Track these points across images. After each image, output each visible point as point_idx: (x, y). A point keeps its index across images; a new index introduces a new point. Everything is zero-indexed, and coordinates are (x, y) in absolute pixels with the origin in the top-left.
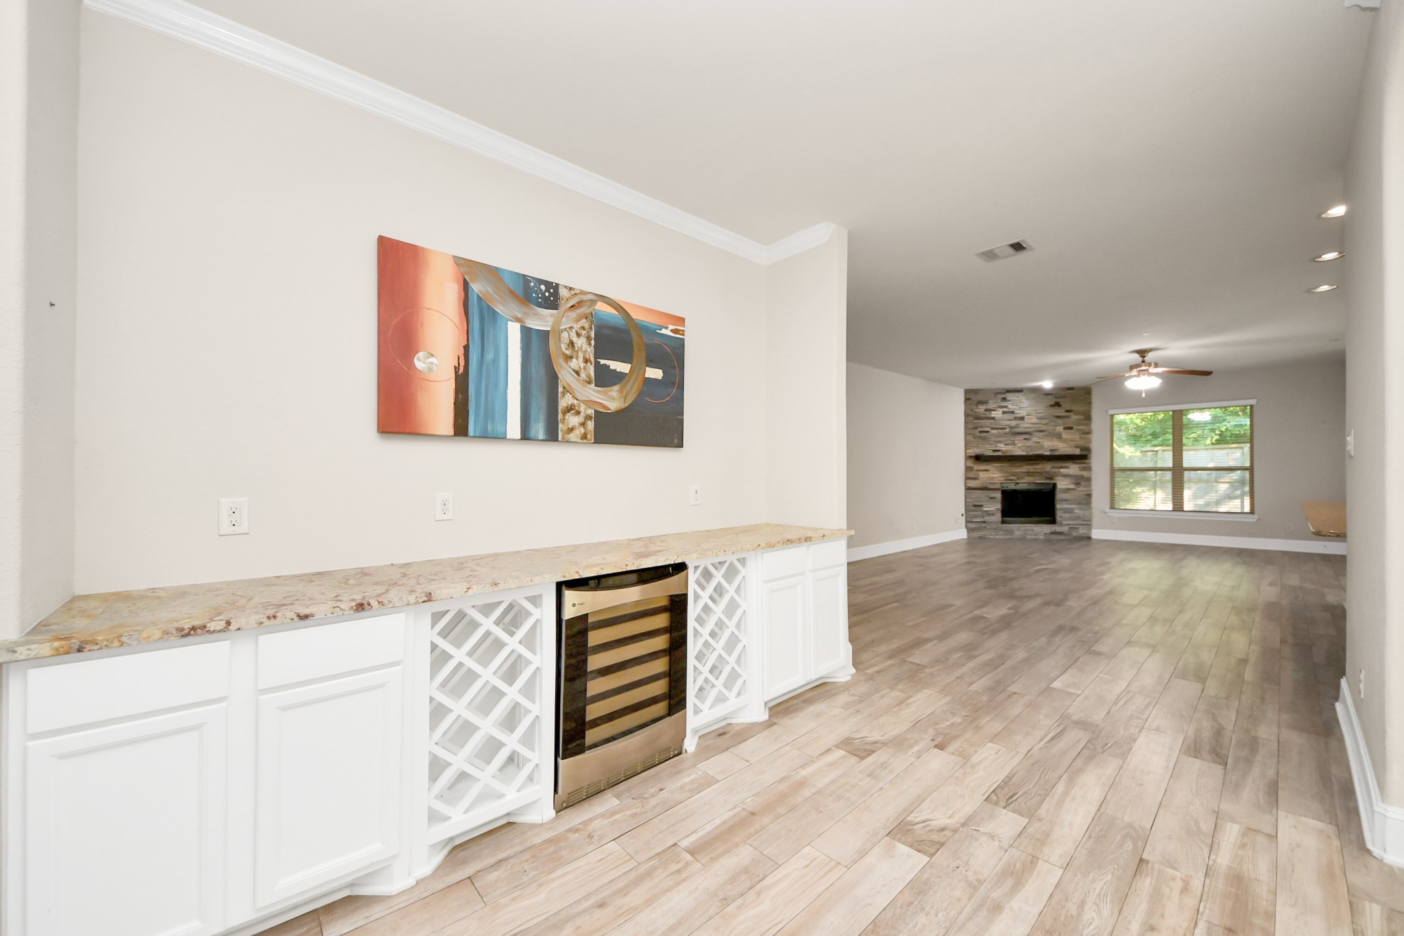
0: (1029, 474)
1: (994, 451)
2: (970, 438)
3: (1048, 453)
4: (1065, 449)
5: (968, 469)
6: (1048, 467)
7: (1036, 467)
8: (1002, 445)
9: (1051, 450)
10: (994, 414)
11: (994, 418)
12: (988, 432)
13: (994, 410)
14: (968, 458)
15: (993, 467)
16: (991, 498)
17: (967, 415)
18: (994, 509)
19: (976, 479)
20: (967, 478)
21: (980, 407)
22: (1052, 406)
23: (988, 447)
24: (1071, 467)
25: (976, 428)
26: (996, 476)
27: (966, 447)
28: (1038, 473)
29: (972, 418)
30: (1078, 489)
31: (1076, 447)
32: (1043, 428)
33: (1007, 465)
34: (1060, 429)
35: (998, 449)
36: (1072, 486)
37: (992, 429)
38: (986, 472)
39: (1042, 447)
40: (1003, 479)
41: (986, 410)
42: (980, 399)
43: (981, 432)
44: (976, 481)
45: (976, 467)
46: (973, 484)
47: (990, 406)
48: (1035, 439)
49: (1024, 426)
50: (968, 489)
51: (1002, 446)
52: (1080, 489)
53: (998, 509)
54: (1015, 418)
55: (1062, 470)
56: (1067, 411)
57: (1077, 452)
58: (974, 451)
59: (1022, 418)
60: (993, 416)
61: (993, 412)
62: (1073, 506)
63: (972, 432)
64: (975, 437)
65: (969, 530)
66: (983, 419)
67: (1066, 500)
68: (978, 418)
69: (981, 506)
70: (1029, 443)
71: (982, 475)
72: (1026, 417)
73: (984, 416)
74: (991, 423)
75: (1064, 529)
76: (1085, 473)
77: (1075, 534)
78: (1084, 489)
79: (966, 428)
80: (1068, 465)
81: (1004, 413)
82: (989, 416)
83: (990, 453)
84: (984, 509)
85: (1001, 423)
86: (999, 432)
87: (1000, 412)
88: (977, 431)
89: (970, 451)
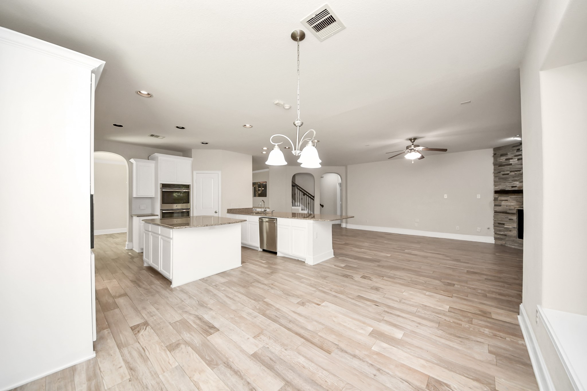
1: (513, 187)
2: (497, 179)
5: (495, 199)
8: (518, 183)
10: (511, 161)
11: (511, 164)
12: (508, 174)
13: (511, 159)
14: (496, 192)
15: (512, 198)
16: (510, 219)
17: (495, 164)
18: (511, 227)
19: (500, 206)
20: (495, 205)
21: (502, 158)
23: (508, 184)
25: (500, 173)
26: (512, 204)
27: (495, 185)
29: (497, 166)
35: (514, 185)
37: (511, 172)
38: (506, 201)
40: (518, 206)
41: (506, 160)
42: (501, 153)
43: (503, 175)
44: (500, 207)
45: (500, 198)
46: (498, 209)
47: (509, 156)
50: (496, 212)
53: (514, 228)
58: (499, 188)
60: (511, 163)
61: (511, 160)
63: (497, 175)
64: (500, 178)
65: (496, 239)
66: (504, 165)
68: (501, 165)
69: (504, 224)
71: (503, 203)
73: (504, 164)
74: (510, 168)
79: (494, 173)
82: (508, 163)
83: (510, 189)
84: (505, 227)
85: (517, 167)
86: (515, 174)
87: (517, 160)
88: (500, 175)
89: (497, 188)
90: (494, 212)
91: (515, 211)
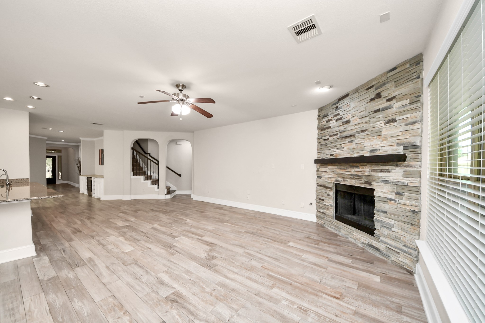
0: (352, 177)
1: (331, 155)
2: (320, 147)
3: (368, 154)
4: (386, 148)
5: (317, 170)
6: (367, 170)
7: (357, 169)
9: (372, 151)
10: (331, 124)
11: (330, 127)
12: (328, 139)
13: (331, 120)
15: (330, 169)
16: (328, 195)
17: (318, 128)
18: (328, 205)
19: (321, 178)
20: (317, 177)
21: (324, 120)
22: (372, 100)
23: (327, 151)
24: (393, 171)
25: (321, 138)
26: (330, 176)
27: (317, 153)
28: (358, 176)
29: (320, 130)
30: (401, 201)
31: (398, 144)
32: (365, 127)
33: (337, 167)
34: (381, 124)
35: (332, 153)
36: (392, 196)
37: (330, 136)
38: (326, 173)
39: (363, 149)
40: (334, 180)
41: (327, 122)
42: (324, 114)
43: (324, 140)
45: (321, 169)
46: (321, 181)
47: (329, 117)
48: (357, 141)
49: (350, 129)
51: (335, 151)
52: (404, 201)
53: (331, 205)
54: (343, 122)
55: (380, 174)
56: (388, 100)
57: (400, 150)
58: (321, 156)
59: (348, 122)
61: (330, 122)
62: (392, 222)
63: (320, 141)
64: (321, 145)
65: (317, 217)
66: (325, 129)
67: (385, 212)
68: (323, 129)
69: (323, 200)
70: (353, 145)
71: (323, 175)
72: (351, 120)
73: (326, 127)
74: (330, 132)
75: (382, 247)
76: (410, 181)
77: (393, 258)
78: (408, 202)
79: (318, 139)
80: (387, 168)
81: (337, 120)
82: (328, 126)
83: (328, 157)
84: (325, 203)
85: (335, 130)
86: (334, 138)
87: (335, 121)
88: (322, 140)
89: (319, 156)
90: (317, 185)
91: (331, 185)
